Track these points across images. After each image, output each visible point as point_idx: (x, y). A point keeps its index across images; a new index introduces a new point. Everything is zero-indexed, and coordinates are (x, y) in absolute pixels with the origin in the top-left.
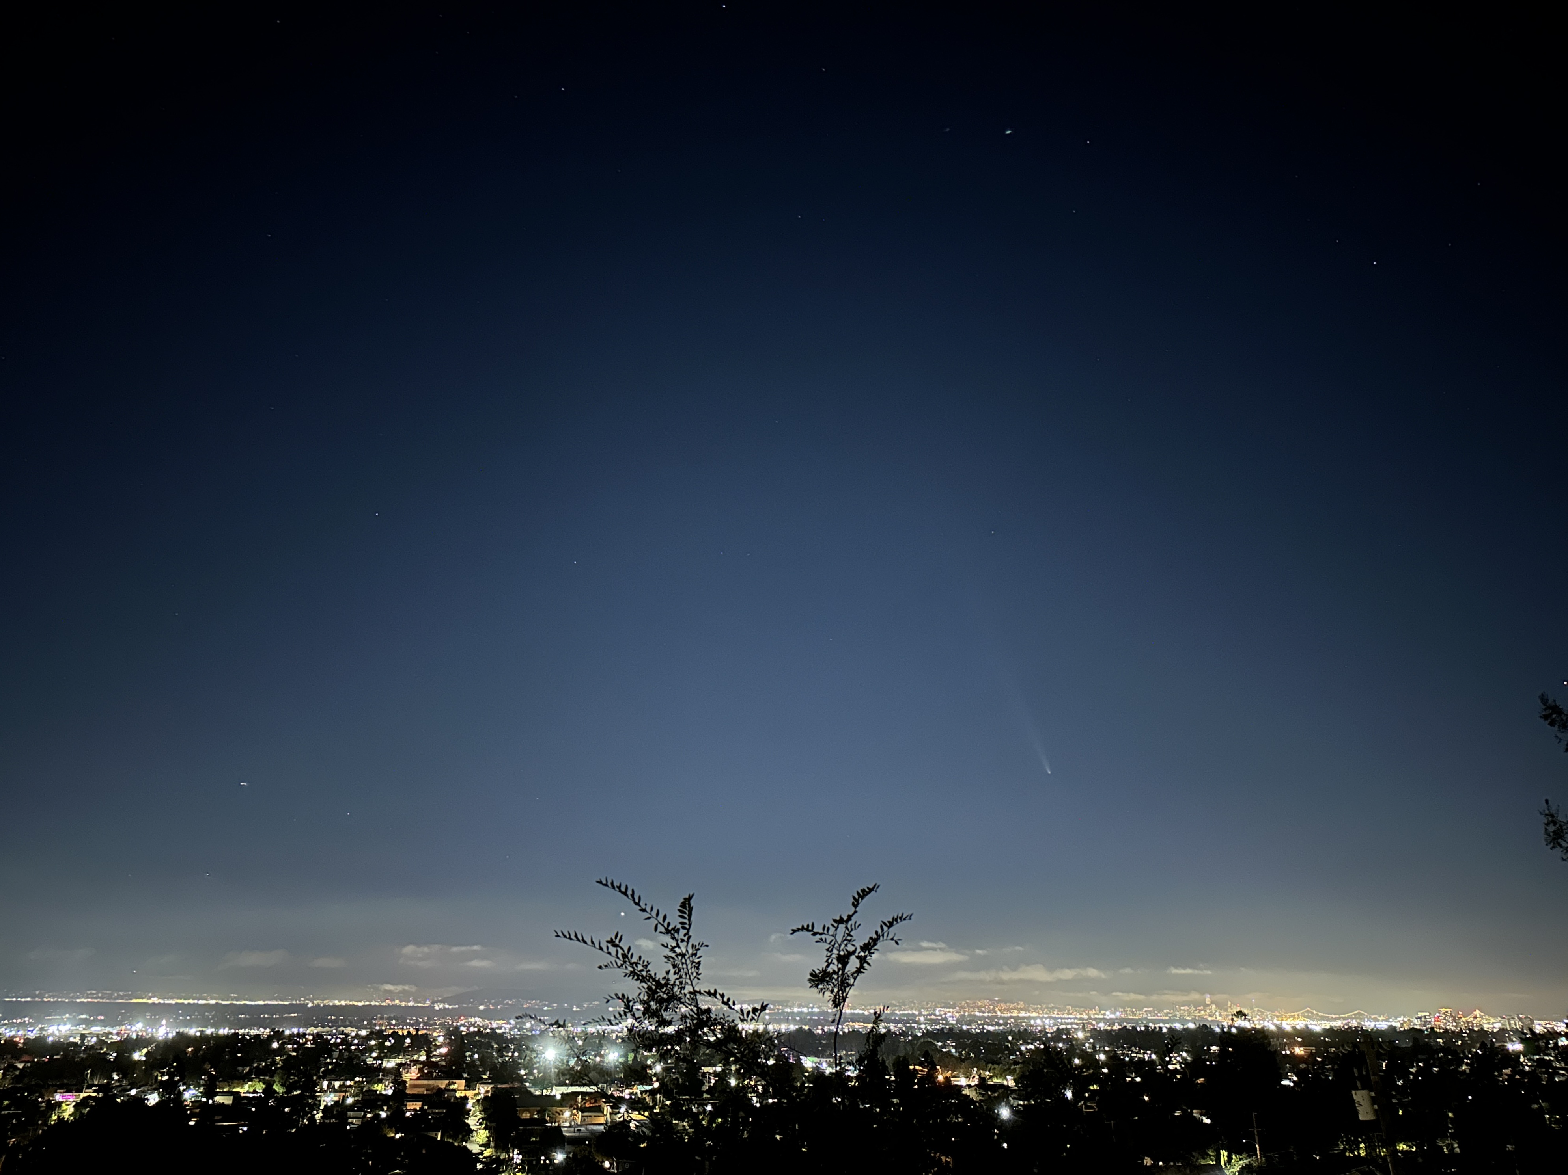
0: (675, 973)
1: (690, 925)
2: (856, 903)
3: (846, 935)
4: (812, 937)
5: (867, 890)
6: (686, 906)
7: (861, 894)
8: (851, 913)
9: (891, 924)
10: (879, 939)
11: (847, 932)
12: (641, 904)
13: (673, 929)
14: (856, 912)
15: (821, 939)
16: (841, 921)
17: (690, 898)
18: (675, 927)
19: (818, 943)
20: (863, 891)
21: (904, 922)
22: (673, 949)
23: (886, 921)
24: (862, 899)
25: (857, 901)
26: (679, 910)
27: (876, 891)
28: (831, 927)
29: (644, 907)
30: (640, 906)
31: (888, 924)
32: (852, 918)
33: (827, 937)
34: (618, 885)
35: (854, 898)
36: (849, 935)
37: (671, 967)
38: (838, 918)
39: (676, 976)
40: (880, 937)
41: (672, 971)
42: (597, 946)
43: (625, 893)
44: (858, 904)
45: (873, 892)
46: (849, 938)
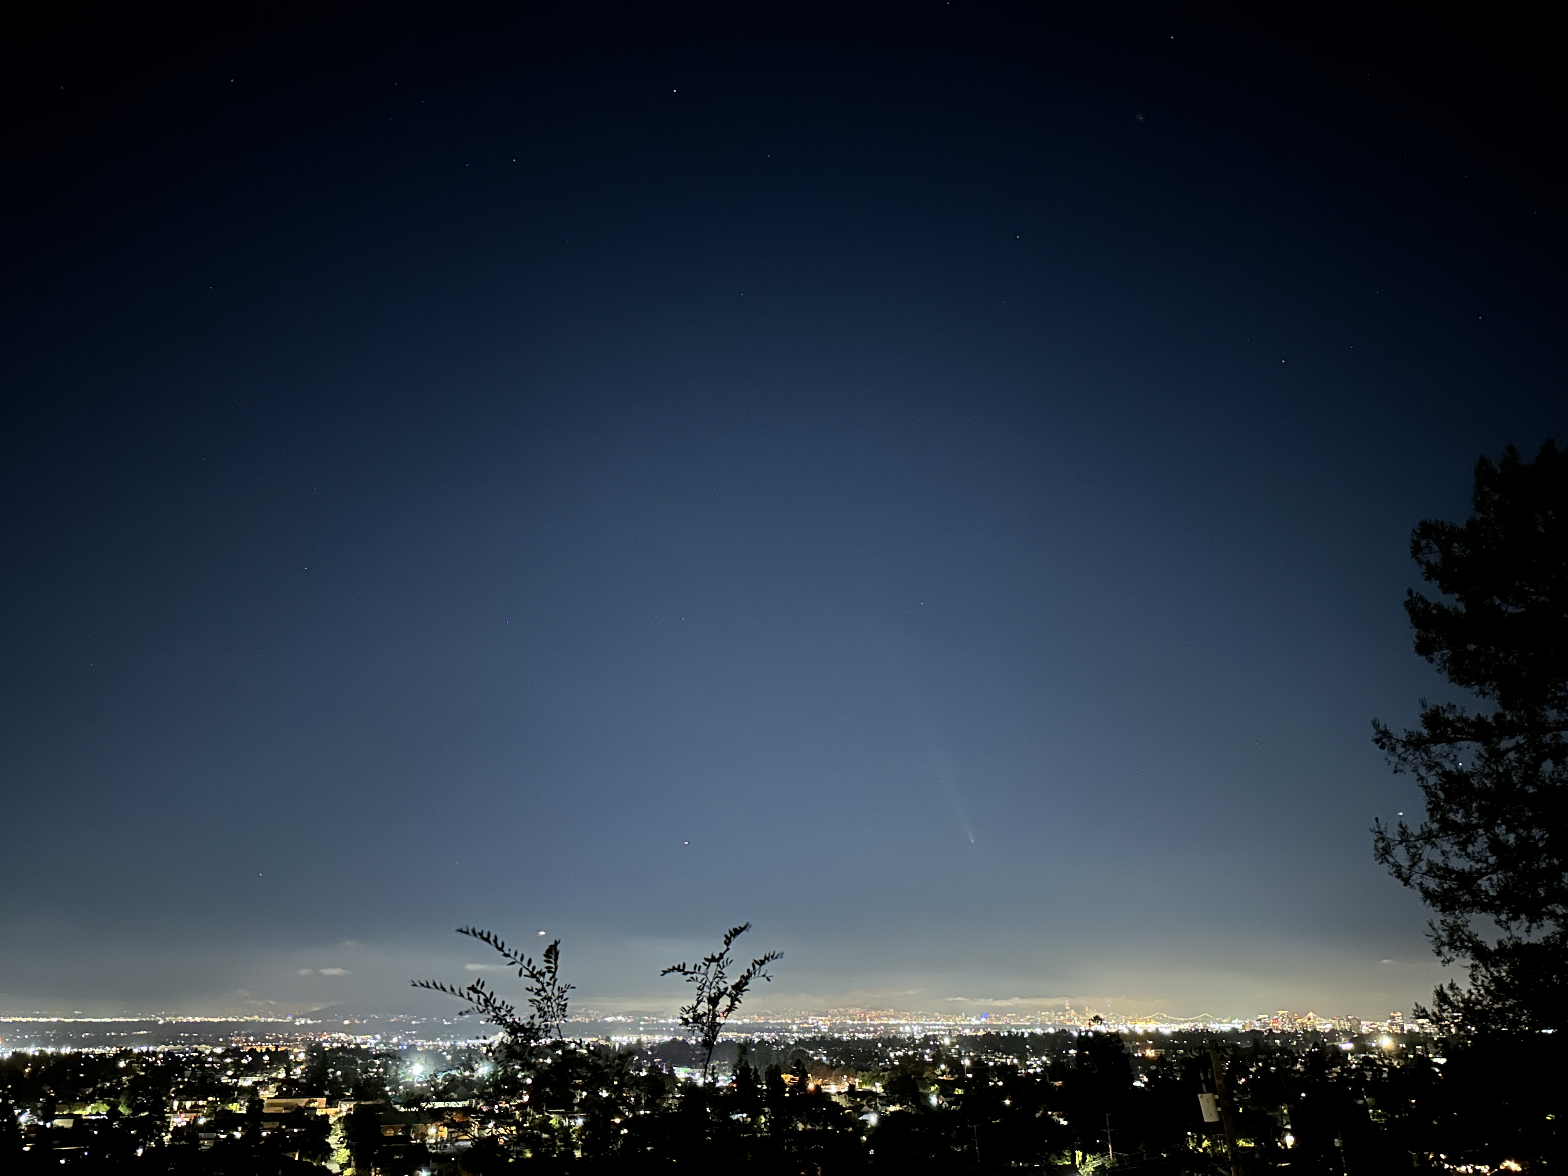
0: (540, 1017)
1: (556, 968)
2: (728, 941)
3: (717, 973)
4: (683, 976)
5: (739, 929)
6: (552, 953)
7: (733, 933)
8: (723, 952)
9: (762, 963)
10: (751, 976)
11: (719, 969)
12: (504, 949)
13: (538, 972)
14: (728, 949)
15: (692, 978)
16: (713, 959)
17: (556, 943)
18: (541, 970)
19: (689, 982)
20: (735, 930)
21: (775, 961)
22: (538, 994)
23: (757, 960)
24: (734, 938)
25: (729, 939)
26: (545, 955)
27: (748, 931)
28: (702, 966)
29: (507, 952)
30: (503, 951)
31: (760, 962)
32: (725, 957)
33: (698, 975)
34: (480, 932)
35: (726, 936)
36: (720, 972)
37: (537, 1010)
38: (710, 957)
39: (541, 1019)
40: (751, 974)
41: (538, 1014)
42: (457, 991)
43: (487, 940)
44: (730, 942)
45: (744, 932)
46: (720, 975)
